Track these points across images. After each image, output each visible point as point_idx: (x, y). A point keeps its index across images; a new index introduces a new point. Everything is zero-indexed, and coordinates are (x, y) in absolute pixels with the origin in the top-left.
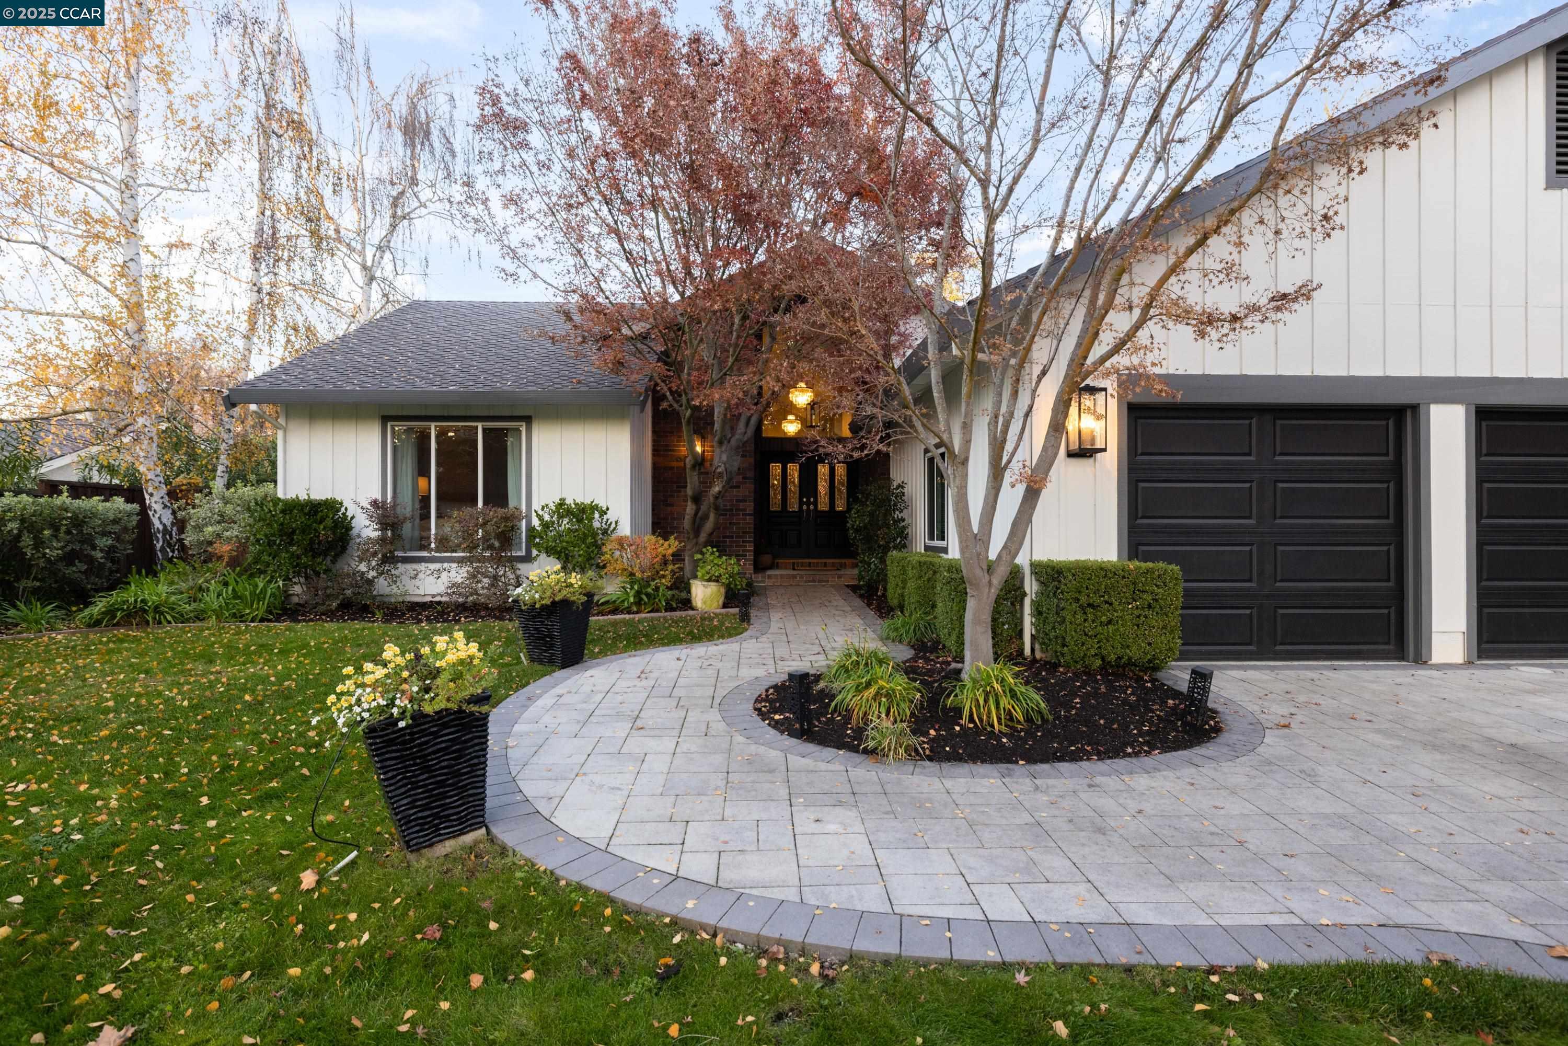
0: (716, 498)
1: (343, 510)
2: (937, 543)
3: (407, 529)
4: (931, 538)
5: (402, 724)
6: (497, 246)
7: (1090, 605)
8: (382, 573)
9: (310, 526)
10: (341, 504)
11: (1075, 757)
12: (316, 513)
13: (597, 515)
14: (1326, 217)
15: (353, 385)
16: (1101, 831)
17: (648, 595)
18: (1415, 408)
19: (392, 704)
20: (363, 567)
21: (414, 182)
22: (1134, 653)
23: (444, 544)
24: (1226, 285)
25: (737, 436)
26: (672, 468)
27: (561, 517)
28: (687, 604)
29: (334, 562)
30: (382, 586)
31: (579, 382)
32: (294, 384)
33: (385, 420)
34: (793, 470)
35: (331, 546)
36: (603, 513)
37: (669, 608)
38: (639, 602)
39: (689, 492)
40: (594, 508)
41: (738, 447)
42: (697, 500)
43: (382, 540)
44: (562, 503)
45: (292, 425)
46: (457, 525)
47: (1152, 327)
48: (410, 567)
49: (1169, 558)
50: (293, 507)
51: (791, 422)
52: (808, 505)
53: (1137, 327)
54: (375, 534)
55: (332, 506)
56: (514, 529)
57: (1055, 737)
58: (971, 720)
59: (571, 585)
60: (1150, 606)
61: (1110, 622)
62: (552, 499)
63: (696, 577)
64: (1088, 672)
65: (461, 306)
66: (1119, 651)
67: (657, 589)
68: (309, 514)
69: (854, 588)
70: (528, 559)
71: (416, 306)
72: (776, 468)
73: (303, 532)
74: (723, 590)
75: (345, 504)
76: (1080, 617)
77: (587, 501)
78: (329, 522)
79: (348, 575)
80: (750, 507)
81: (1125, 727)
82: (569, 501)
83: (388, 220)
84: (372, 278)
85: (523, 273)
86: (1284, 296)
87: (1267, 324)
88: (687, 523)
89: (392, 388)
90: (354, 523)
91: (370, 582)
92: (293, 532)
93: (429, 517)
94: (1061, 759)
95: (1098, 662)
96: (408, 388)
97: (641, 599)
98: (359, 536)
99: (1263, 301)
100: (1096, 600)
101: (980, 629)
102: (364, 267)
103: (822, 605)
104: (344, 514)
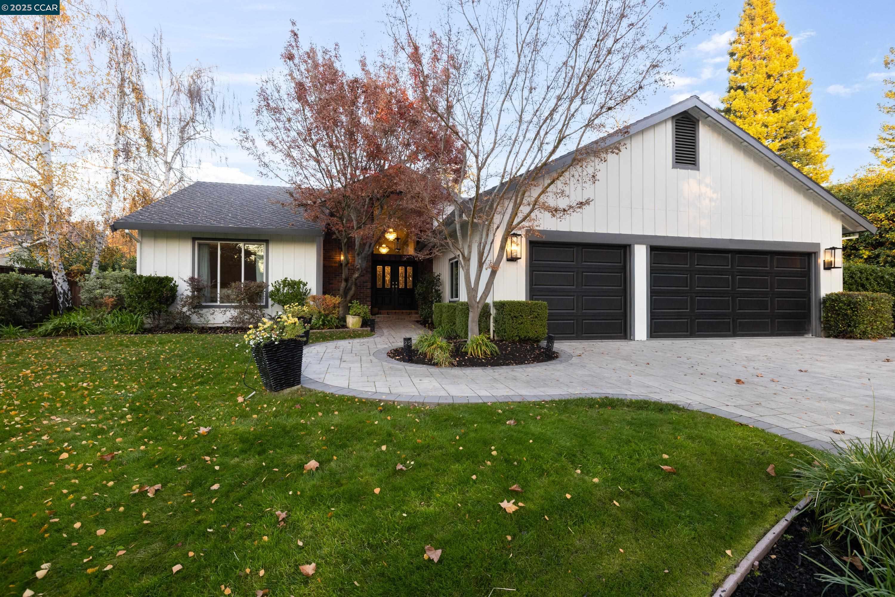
0: (356, 280)
1: (174, 282)
2: (455, 299)
3: (207, 292)
4: (452, 297)
5: (276, 343)
7: (515, 317)
8: (195, 312)
9: (158, 289)
10: (173, 279)
12: (162, 283)
13: (302, 286)
15: (179, 222)
17: (328, 321)
18: (630, 246)
19: (271, 336)
20: (185, 309)
21: (193, 121)
22: (531, 335)
23: (226, 299)
25: (365, 252)
26: (332, 267)
27: (284, 286)
28: (345, 326)
29: (168, 306)
30: (195, 319)
31: (293, 225)
32: (145, 219)
33: (194, 239)
34: (388, 269)
35: (167, 299)
36: (305, 285)
37: (337, 327)
38: (324, 324)
39: (344, 276)
40: (300, 282)
41: (365, 258)
42: (347, 280)
43: (193, 297)
44: (286, 279)
45: (145, 241)
46: (234, 290)
50: (150, 280)
51: (384, 248)
52: (395, 285)
54: (190, 294)
55: (168, 280)
56: (262, 292)
57: (501, 359)
58: (471, 354)
59: (304, 311)
60: (536, 317)
61: (522, 323)
62: (280, 278)
63: (349, 314)
65: (224, 186)
67: (332, 318)
68: (158, 283)
69: (417, 322)
70: (266, 306)
71: (199, 184)
72: (379, 268)
73: (155, 292)
74: (361, 320)
75: (175, 279)
76: (511, 321)
77: (297, 280)
78: (168, 287)
79: (178, 313)
80: (369, 285)
82: (289, 279)
83: (179, 141)
84: (171, 168)
86: (581, 203)
88: (341, 292)
89: (200, 224)
90: (178, 288)
91: (189, 317)
92: (150, 292)
93: (217, 288)
94: (503, 365)
96: (208, 224)
97: (325, 323)
98: (182, 294)
99: (574, 205)
100: (517, 315)
101: (474, 324)
102: (166, 162)
103: (404, 327)
104: (174, 284)
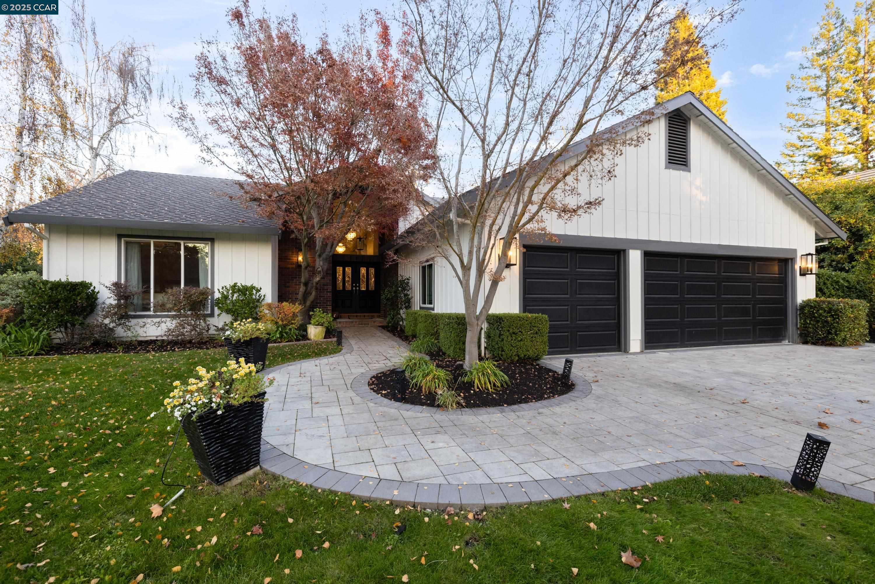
0: (317, 283)
1: (92, 288)
2: (427, 306)
3: (137, 300)
4: (424, 303)
5: (219, 412)
6: (199, 145)
7: (514, 333)
8: (120, 324)
9: (70, 298)
10: (91, 284)
11: (526, 401)
12: (75, 290)
13: (254, 292)
14: (609, 172)
15: (100, 216)
16: (554, 433)
17: (286, 333)
18: (624, 251)
19: (211, 402)
20: (107, 321)
21: (124, 103)
22: (531, 353)
23: (161, 307)
24: (571, 196)
25: (326, 253)
26: (289, 268)
27: (233, 293)
28: (305, 337)
29: (85, 318)
30: (120, 332)
31: (243, 222)
32: (54, 212)
33: (120, 237)
34: (348, 270)
35: (84, 309)
36: (258, 291)
37: (297, 340)
38: (281, 337)
39: (303, 280)
40: (253, 287)
41: (326, 259)
42: (306, 284)
43: (118, 306)
44: (235, 285)
45: (53, 237)
46: (171, 297)
47: (542, 212)
48: (141, 321)
49: (543, 312)
50: (57, 286)
51: (341, 247)
52: (356, 286)
53: (538, 212)
54: (114, 302)
55: (84, 285)
56: (206, 299)
57: (515, 392)
58: (478, 388)
59: (259, 329)
60: (536, 333)
61: (521, 340)
62: (229, 283)
63: (310, 323)
64: (512, 362)
65: (161, 176)
66: (525, 353)
67: (290, 329)
68: (70, 290)
69: (383, 327)
70: (212, 315)
71: (131, 174)
72: (340, 270)
73: (66, 301)
74: (325, 330)
75: (94, 285)
76: (510, 338)
77: (249, 284)
78: (84, 295)
79: (97, 326)
80: (330, 288)
81: (540, 386)
82: (239, 284)
83: (107, 123)
84: (97, 155)
85: (215, 161)
86: (590, 203)
87: (587, 214)
88: (300, 296)
89: (127, 219)
90: (99, 296)
91: (112, 330)
92: (59, 301)
93: (149, 293)
94: (520, 403)
95: (517, 358)
96: (137, 219)
97: (283, 335)
98: (104, 303)
99: (583, 204)
100: (516, 331)
101: (473, 345)
102: (92, 148)
103: (372, 336)
104: (93, 291)
